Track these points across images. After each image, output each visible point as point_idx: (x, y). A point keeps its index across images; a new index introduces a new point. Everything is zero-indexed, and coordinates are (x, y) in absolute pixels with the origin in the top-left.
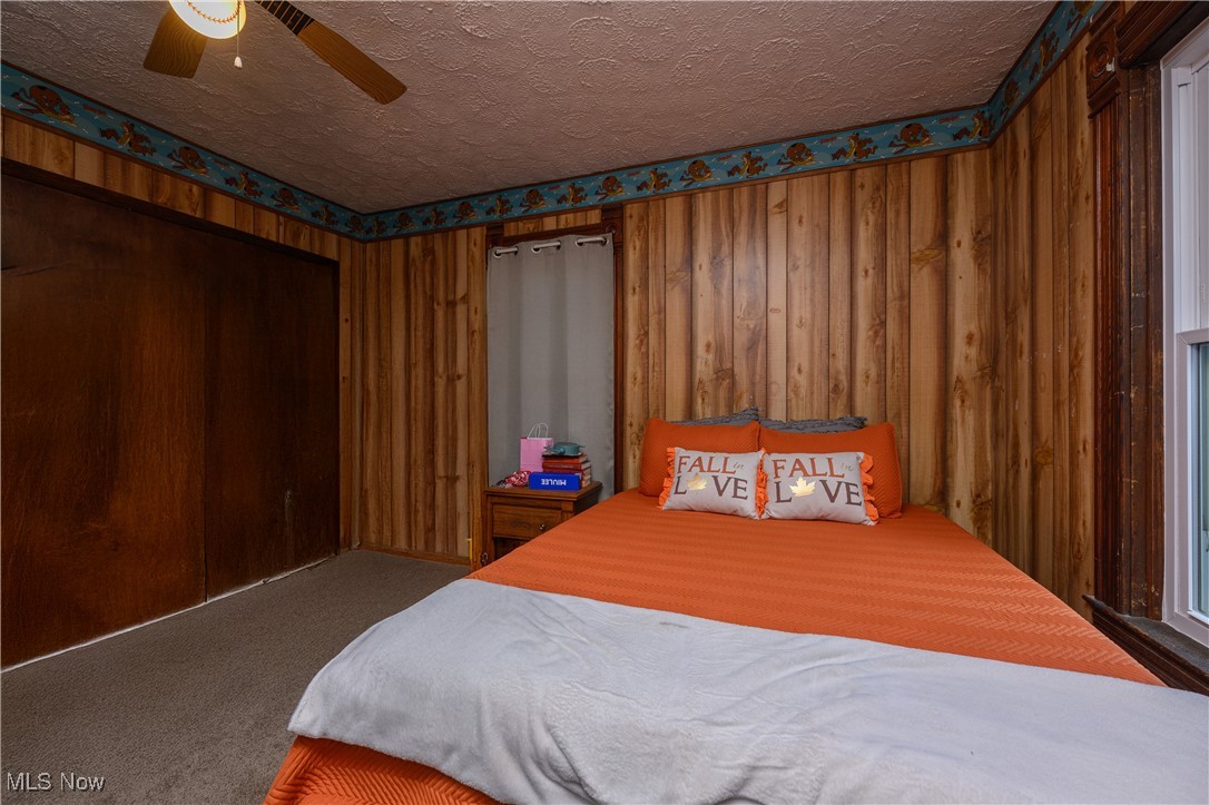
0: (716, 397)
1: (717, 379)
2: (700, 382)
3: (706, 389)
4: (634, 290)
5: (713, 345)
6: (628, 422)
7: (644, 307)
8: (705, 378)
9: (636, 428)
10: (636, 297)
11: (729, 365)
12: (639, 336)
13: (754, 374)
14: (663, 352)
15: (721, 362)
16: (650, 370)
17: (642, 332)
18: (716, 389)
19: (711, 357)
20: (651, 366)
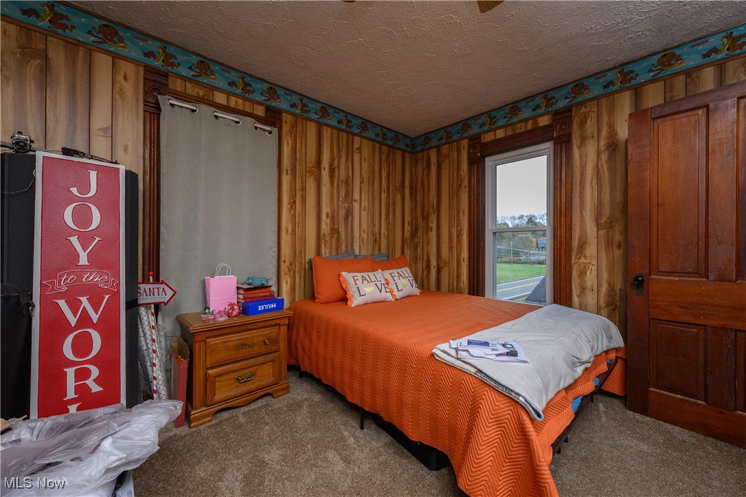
0: (331, 244)
1: (331, 234)
2: (324, 235)
3: (327, 239)
4: (287, 171)
5: (330, 215)
6: (283, 260)
7: (293, 185)
8: (326, 233)
9: (287, 264)
10: (289, 177)
11: (337, 226)
12: (290, 203)
13: (347, 232)
14: (304, 216)
15: (333, 224)
16: (297, 225)
17: (292, 201)
18: (332, 238)
19: (329, 221)
20: (297, 223)
